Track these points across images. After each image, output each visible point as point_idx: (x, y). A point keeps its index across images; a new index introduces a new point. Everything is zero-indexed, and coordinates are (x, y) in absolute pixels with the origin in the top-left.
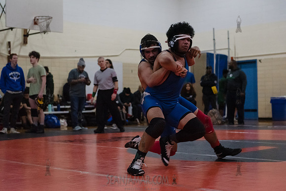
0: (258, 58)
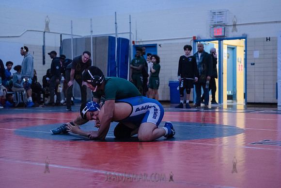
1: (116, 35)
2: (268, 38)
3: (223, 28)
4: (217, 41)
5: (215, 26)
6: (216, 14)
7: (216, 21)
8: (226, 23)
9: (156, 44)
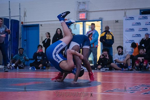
1: (10, 18)
2: (117, 21)
3: (86, 13)
4: (82, 23)
5: (80, 12)
6: (81, 3)
7: (81, 9)
8: (88, 10)
9: (39, 24)
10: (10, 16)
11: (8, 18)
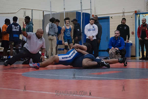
0: (110, 16)
1: (82, 11)
9: (109, 17)
10: (81, 10)
11: (80, 11)
